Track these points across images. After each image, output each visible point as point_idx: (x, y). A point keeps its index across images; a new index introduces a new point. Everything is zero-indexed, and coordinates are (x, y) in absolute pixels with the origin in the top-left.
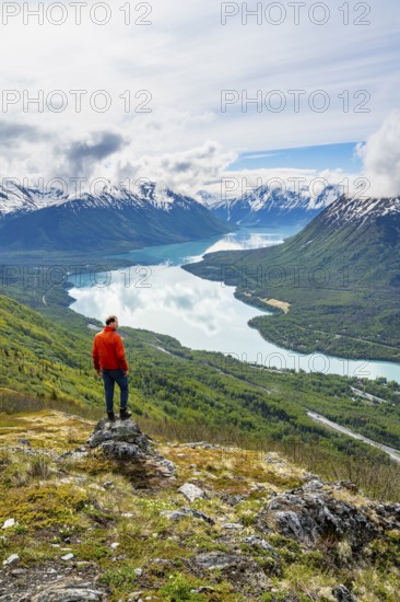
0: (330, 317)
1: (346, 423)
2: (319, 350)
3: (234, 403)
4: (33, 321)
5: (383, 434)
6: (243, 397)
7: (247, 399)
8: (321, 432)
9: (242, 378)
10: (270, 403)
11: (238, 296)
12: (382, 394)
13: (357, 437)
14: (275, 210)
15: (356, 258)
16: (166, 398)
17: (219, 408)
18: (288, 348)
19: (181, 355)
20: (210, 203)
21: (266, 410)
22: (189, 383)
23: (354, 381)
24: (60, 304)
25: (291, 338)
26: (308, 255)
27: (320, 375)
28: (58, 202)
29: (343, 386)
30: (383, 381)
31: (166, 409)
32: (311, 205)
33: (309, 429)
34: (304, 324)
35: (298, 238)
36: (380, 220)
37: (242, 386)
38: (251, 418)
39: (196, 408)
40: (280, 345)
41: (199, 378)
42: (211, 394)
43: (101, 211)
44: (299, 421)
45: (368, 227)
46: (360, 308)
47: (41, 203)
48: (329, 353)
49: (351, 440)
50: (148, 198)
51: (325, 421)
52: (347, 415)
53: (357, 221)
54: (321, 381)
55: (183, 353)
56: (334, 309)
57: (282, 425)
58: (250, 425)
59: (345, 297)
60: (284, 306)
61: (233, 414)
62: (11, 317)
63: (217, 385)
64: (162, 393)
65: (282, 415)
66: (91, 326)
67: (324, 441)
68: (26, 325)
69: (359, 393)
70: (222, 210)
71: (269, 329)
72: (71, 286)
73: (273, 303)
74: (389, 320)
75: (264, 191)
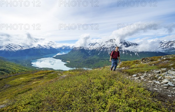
0: (76, 63)
4: (25, 68)
11: (62, 61)
15: (78, 55)
20: (56, 48)
24: (30, 65)
26: (71, 55)
28: (28, 48)
34: (72, 64)
46: (79, 61)
47: (24, 48)
56: (76, 62)
59: (77, 60)
60: (69, 62)
62: (20, 68)
66: (37, 68)
68: (23, 69)
71: (67, 65)
72: (32, 62)
73: (67, 61)
74: (83, 62)
75: (64, 46)
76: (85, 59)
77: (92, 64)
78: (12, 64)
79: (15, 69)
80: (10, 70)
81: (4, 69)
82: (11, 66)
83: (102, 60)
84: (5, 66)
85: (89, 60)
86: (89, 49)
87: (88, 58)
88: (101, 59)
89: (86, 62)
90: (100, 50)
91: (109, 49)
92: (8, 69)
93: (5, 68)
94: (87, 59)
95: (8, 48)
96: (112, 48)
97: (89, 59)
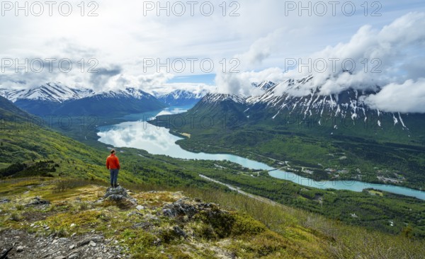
0: (206, 138)
1: (213, 177)
2: (202, 151)
3: (171, 174)
4: (81, 147)
5: (226, 180)
6: (174, 171)
7: (176, 172)
8: (204, 182)
9: (174, 164)
10: (185, 173)
11: (170, 132)
12: (225, 166)
13: (217, 182)
14: (183, 99)
15: (214, 116)
16: (143, 174)
17: (165, 176)
18: (191, 151)
19: (149, 157)
20: (158, 96)
21: (183, 175)
22: (152, 168)
23: (215, 162)
24: (94, 139)
25: (192, 148)
27: (203, 161)
28: (90, 95)
29: (212, 164)
30: (225, 161)
31: (143, 179)
32: (197, 97)
33: (200, 181)
34: (196, 142)
35: (192, 109)
36: (222, 103)
37: (174, 167)
38: (178, 179)
39: (155, 177)
40: (188, 150)
41: (156, 165)
42: (162, 171)
43: (110, 99)
44: (196, 178)
45: (217, 105)
46: (216, 135)
47: (81, 96)
48: (206, 152)
49: (215, 183)
50: (131, 94)
51: (206, 177)
52: (213, 174)
53: (214, 103)
54: (203, 163)
55: (149, 156)
56: (207, 136)
57: (189, 180)
58: (178, 182)
59: (211, 131)
60: (189, 135)
61: (171, 178)
62: (70, 146)
63: (164, 168)
64: (141, 173)
65: (190, 177)
66: (108, 148)
67: (206, 185)
68: (77, 149)
69: (217, 166)
70: (162, 99)
71: (184, 144)
72: (98, 131)
73: (184, 134)
74: (226, 139)
75: (178, 92)
76: (234, 129)
77: (250, 145)
78: (54, 136)
79: (59, 147)
80: (48, 148)
81: (36, 146)
82: (52, 139)
83: (282, 136)
84: (38, 140)
85: (242, 134)
86: (247, 101)
87: (243, 128)
88: (280, 133)
89: (234, 140)
90: (281, 103)
91: (308, 104)
92: (44, 146)
93: (38, 144)
94: (239, 131)
95: (47, 93)
96: (319, 100)
97: (242, 131)
